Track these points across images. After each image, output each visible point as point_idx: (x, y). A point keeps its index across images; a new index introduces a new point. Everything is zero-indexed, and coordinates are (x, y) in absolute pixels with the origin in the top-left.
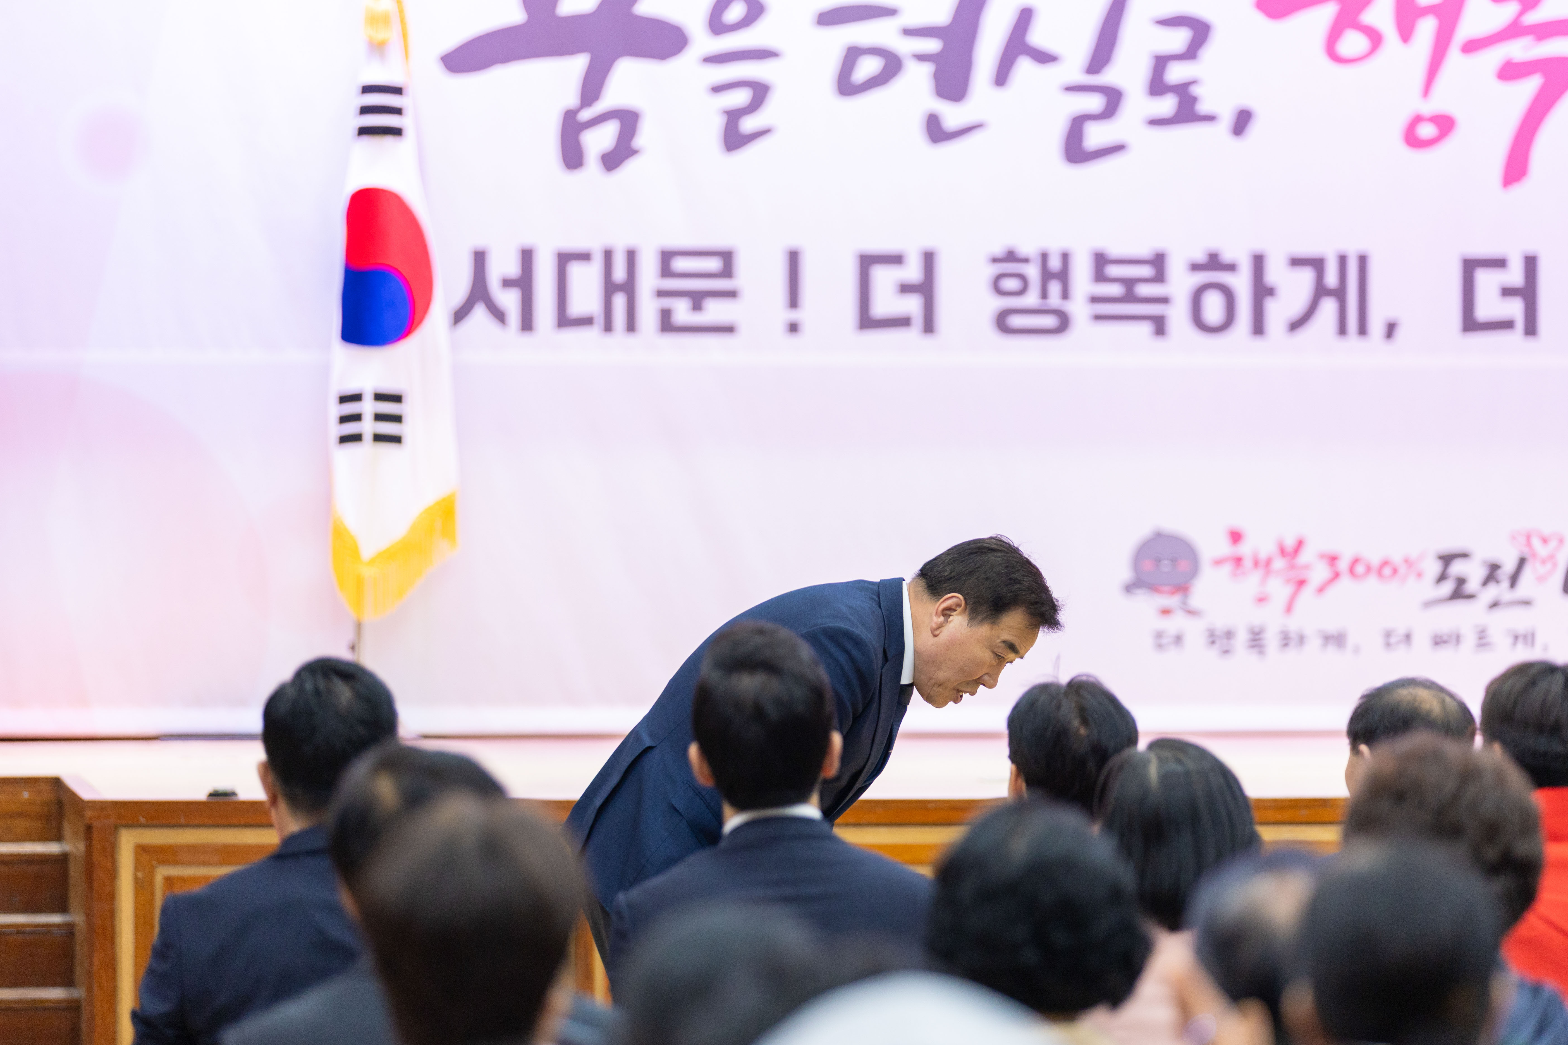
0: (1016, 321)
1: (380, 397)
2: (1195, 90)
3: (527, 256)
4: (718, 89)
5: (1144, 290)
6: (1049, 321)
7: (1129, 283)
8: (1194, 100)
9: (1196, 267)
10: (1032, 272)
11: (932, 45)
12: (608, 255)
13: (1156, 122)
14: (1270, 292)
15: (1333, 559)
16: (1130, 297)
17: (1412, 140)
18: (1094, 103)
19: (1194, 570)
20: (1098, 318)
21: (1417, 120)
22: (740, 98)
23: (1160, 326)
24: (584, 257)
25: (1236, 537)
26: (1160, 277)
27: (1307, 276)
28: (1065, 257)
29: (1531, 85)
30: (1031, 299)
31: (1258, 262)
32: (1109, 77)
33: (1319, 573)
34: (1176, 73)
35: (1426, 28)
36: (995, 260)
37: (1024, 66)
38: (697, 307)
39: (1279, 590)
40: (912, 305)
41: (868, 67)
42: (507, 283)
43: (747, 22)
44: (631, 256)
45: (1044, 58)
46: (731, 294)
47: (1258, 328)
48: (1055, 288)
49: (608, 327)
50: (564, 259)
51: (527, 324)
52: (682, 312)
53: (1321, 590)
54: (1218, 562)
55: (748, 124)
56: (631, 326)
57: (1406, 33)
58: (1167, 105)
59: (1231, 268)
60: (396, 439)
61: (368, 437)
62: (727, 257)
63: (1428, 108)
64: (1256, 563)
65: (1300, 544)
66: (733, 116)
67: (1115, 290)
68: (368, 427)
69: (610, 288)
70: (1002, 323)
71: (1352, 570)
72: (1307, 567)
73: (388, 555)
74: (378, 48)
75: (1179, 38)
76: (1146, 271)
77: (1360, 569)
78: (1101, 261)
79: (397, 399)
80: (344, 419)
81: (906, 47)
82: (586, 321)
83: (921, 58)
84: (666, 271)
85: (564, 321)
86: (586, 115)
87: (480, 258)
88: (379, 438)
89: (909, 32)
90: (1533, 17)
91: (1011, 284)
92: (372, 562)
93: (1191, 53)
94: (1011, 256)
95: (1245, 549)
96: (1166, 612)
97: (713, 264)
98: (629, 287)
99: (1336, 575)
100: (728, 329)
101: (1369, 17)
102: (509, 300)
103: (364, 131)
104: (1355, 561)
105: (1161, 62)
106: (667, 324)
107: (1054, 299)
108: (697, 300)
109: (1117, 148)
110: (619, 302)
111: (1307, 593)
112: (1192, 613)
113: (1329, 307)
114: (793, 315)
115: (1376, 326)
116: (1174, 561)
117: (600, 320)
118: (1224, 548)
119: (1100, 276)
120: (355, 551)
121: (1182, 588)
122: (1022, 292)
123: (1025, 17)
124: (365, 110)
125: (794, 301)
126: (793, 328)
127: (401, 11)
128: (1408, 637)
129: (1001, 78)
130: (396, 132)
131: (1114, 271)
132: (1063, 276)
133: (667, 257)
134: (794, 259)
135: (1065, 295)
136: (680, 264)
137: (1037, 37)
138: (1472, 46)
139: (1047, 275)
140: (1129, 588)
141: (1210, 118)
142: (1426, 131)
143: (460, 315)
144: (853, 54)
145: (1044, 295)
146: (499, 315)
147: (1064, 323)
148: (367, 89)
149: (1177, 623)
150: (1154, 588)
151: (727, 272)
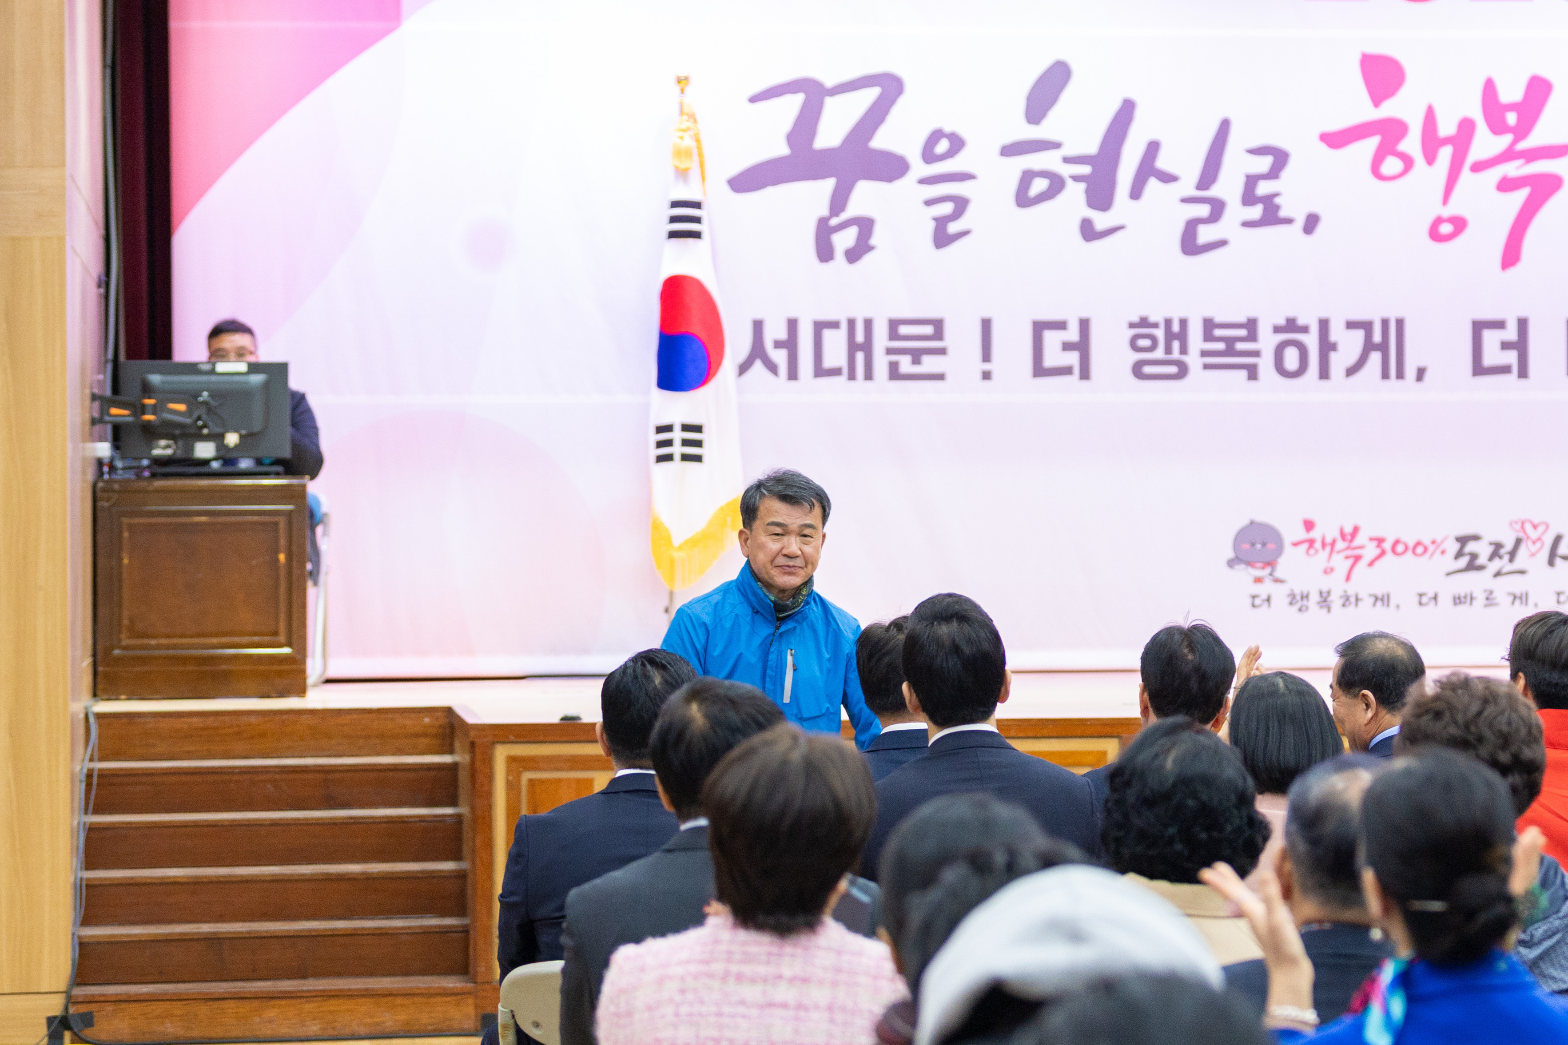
0: (1148, 370)
1: (686, 428)
2: (1277, 200)
3: (792, 324)
4: (929, 203)
5: (1240, 346)
6: (1173, 370)
7: (1230, 342)
8: (1277, 208)
9: (1277, 329)
10: (1160, 333)
11: (1086, 170)
12: (851, 323)
13: (1247, 224)
14: (1333, 347)
15: (1380, 541)
16: (1230, 351)
17: (1435, 235)
18: (1203, 210)
19: (1280, 550)
20: (1207, 367)
21: (1438, 221)
22: (947, 208)
23: (1253, 373)
24: (835, 325)
25: (1309, 525)
26: (1252, 337)
27: (1359, 335)
28: (1183, 323)
29: (1522, 194)
30: (1159, 353)
31: (1324, 325)
32: (1214, 192)
33: (1371, 551)
34: (1263, 188)
35: (1445, 154)
36: (1132, 325)
37: (1153, 183)
38: (916, 361)
39: (1341, 564)
40: (1072, 359)
41: (1039, 185)
42: (778, 344)
43: (951, 153)
44: (868, 324)
45: (1168, 178)
46: (942, 351)
47: (1324, 374)
48: (1176, 345)
49: (852, 376)
50: (820, 327)
51: (793, 374)
52: (906, 364)
53: (1371, 564)
54: (1295, 544)
55: (953, 228)
56: (869, 376)
57: (1430, 158)
58: (1256, 212)
59: (1305, 329)
60: (698, 459)
61: (677, 457)
62: (938, 325)
63: (1446, 212)
64: (1324, 545)
65: (1356, 530)
66: (941, 222)
67: (1221, 346)
68: (677, 449)
69: (853, 347)
70: (1137, 370)
71: (1393, 549)
72: (1361, 547)
73: (692, 543)
74: (682, 174)
75: (1264, 164)
76: (1243, 332)
77: (1400, 548)
78: (1209, 325)
79: (698, 429)
80: (660, 444)
81: (1066, 170)
82: (835, 372)
83: (1076, 178)
84: (894, 335)
85: (820, 371)
86: (834, 222)
87: (758, 326)
88: (685, 458)
89: (1067, 160)
90: (1522, 145)
91: (1144, 343)
92: (680, 548)
93: (1274, 173)
94: (1144, 322)
95: (1316, 534)
96: (1258, 580)
97: (928, 330)
98: (867, 347)
99: (1383, 553)
100: (940, 377)
101: (1403, 147)
102: (780, 357)
103: (673, 235)
104: (1397, 542)
105: (1252, 181)
106: (894, 373)
107: (1176, 355)
108: (917, 356)
109: (1222, 243)
110: (860, 357)
111: (1362, 564)
112: (1277, 581)
113: (1375, 358)
114: (987, 367)
115: (1410, 371)
116: (1264, 545)
117: (845, 371)
118: (1302, 534)
119: (1208, 337)
120: (668, 540)
121: (1270, 564)
122: (1153, 348)
123: (1153, 148)
124: (674, 219)
125: (986, 357)
126: (987, 376)
127: (699, 148)
128: (1435, 598)
129: (1136, 193)
130: (697, 235)
131: (1218, 332)
132: (1182, 336)
133: (894, 325)
134: (986, 325)
135: (1184, 350)
136: (904, 330)
137: (1162, 163)
138: (1478, 167)
139: (1170, 336)
140: (1231, 563)
141: (1289, 221)
142: (1446, 229)
143: (744, 368)
144: (1028, 177)
145: (1168, 351)
146: (772, 368)
147: (1183, 371)
148: (675, 204)
149: (1267, 588)
150: (1250, 564)
151: (938, 335)
